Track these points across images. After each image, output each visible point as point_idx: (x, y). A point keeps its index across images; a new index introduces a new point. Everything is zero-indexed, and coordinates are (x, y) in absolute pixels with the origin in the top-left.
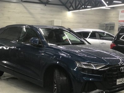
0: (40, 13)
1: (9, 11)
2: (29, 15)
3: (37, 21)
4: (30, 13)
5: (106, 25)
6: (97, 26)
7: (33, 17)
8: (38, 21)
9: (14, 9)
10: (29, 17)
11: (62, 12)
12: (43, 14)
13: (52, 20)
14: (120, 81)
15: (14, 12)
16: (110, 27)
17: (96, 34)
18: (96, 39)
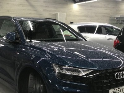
0: (43, 6)
1: (8, 4)
2: (30, 8)
3: (39, 14)
4: (32, 6)
5: (117, 18)
6: (107, 20)
7: (35, 10)
8: (41, 14)
9: (14, 2)
10: (31, 10)
11: (67, 4)
12: (46, 6)
13: (56, 13)
14: (115, 91)
15: (14, 4)
16: (122, 21)
17: (102, 28)
18: (102, 34)
